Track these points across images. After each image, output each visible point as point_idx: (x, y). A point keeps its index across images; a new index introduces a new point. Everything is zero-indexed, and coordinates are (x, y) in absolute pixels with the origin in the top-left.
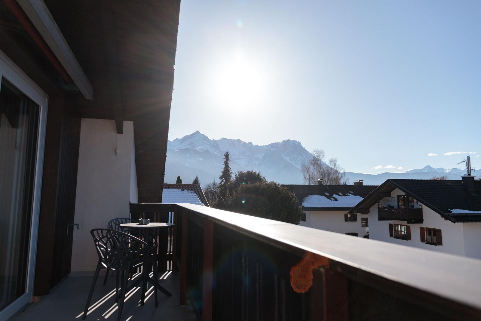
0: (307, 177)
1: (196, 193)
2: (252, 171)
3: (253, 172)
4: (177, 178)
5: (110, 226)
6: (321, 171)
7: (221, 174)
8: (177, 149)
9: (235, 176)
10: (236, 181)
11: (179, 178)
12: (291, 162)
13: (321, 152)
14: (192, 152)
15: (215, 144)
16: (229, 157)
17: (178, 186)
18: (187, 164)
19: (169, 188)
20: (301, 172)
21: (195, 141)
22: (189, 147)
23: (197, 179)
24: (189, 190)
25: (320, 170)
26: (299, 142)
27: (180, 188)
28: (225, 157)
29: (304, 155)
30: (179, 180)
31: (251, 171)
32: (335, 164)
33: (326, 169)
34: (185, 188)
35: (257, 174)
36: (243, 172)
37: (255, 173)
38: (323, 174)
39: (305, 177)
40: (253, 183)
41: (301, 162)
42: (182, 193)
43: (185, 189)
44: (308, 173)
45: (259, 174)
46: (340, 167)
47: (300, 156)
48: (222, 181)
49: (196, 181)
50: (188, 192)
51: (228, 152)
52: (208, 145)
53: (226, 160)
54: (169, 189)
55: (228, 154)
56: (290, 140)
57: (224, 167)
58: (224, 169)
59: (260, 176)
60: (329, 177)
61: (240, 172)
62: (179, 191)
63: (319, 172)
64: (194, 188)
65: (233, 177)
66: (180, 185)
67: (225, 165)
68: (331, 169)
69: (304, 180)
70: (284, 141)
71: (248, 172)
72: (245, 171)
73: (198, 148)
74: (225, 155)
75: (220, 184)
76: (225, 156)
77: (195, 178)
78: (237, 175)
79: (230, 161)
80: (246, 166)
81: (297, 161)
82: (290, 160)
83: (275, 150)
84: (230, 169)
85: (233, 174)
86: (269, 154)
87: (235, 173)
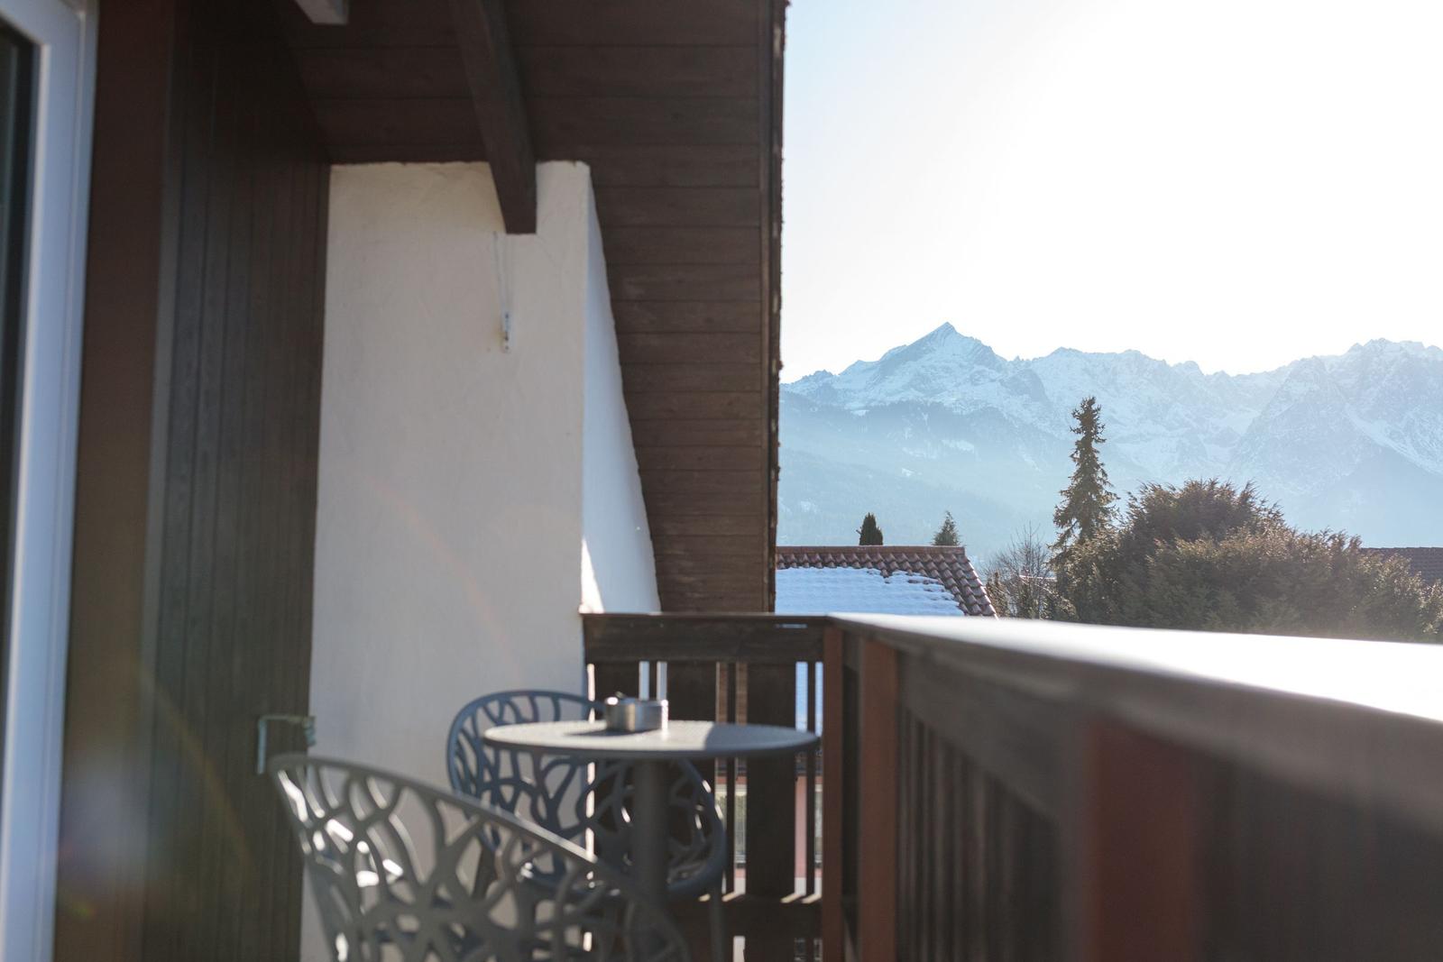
1: (948, 588)
2: (1213, 484)
3: (1218, 486)
4: (861, 524)
5: (464, 732)
7: (1064, 503)
8: (862, 405)
9: (1130, 510)
10: (1134, 530)
11: (870, 522)
12: (1392, 444)
14: (926, 417)
15: (1025, 378)
16: (1101, 421)
17: (868, 557)
18: (904, 470)
19: (825, 565)
21: (935, 368)
22: (912, 395)
23: (952, 527)
24: (915, 571)
27: (875, 565)
28: (1077, 424)
30: (870, 531)
31: (1206, 480)
34: (896, 565)
35: (1238, 495)
36: (1165, 488)
37: (1227, 492)
40: (1221, 539)
42: (884, 587)
43: (895, 569)
45: (1245, 496)
48: (1068, 534)
49: (946, 536)
50: (910, 582)
51: (1092, 402)
52: (993, 381)
53: (1080, 437)
54: (826, 569)
55: (1094, 407)
56: (1388, 342)
57: (1074, 468)
58: (1075, 478)
59: (1251, 506)
61: (1155, 490)
62: (867, 576)
64: (938, 564)
65: (1119, 518)
66: (872, 553)
67: (1081, 461)
70: (1356, 347)
71: (1194, 488)
72: (1176, 482)
73: (948, 400)
74: (1082, 412)
75: (1055, 546)
76: (1081, 417)
77: (942, 523)
78: (1136, 504)
79: (1104, 441)
80: (1176, 463)
81: (1427, 439)
82: (1390, 437)
83: (1310, 391)
84: (1105, 478)
85: (1118, 498)
86: (1280, 410)
87: (1130, 493)
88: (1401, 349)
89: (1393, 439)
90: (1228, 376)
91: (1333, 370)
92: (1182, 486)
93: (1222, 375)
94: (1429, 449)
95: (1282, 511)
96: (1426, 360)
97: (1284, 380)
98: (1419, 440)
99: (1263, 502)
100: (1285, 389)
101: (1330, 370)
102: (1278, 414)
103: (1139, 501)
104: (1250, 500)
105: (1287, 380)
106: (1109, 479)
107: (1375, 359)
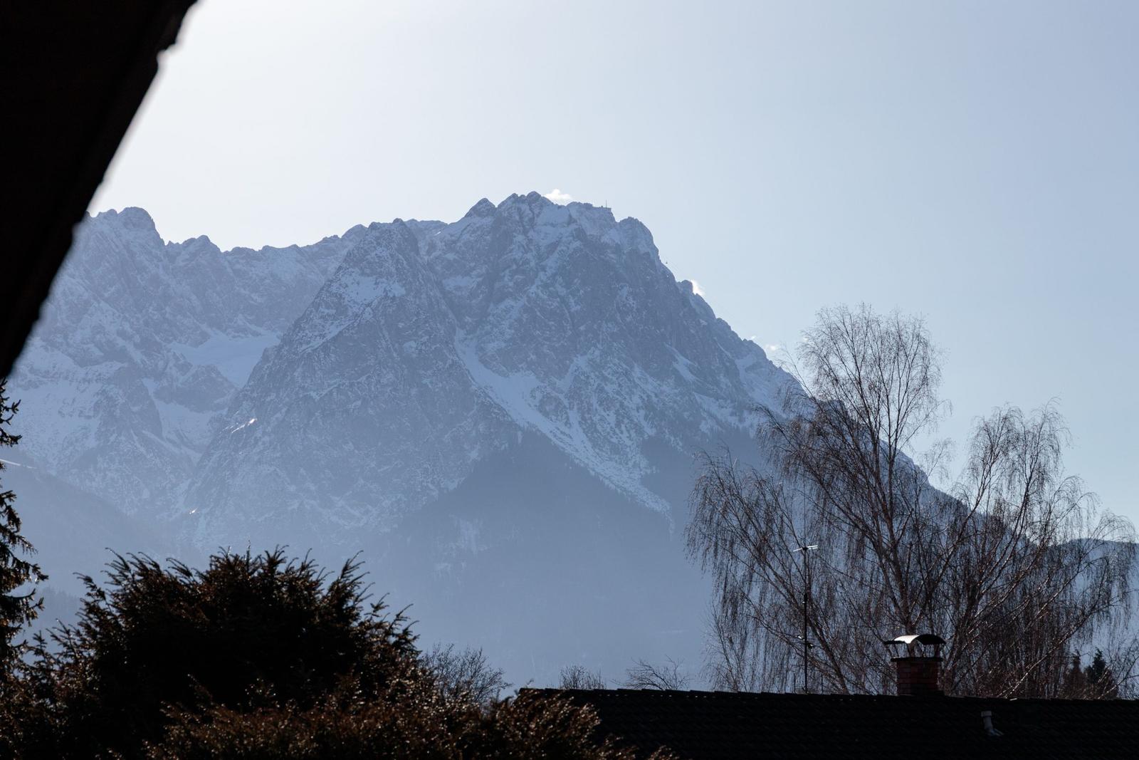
0: (755, 594)
2: (273, 562)
3: (281, 568)
6: (895, 545)
10: (97, 665)
12: (545, 426)
13: (901, 346)
20: (692, 541)
25: (884, 528)
26: (633, 226)
29: (681, 359)
31: (257, 555)
32: (1040, 476)
33: (944, 526)
35: (324, 588)
36: (166, 568)
37: (301, 584)
38: (918, 578)
39: (733, 600)
41: (650, 431)
44: (761, 554)
45: (341, 592)
46: (1083, 504)
47: (637, 372)
56: (546, 203)
59: (351, 615)
60: (973, 603)
61: (144, 570)
63: (870, 554)
68: (996, 525)
69: (720, 630)
70: (483, 208)
78: (102, 605)
79: (15, 439)
80: (92, 443)
81: (612, 418)
82: (541, 409)
83: (386, 297)
84: (13, 528)
85: (43, 577)
86: (322, 336)
87: (88, 580)
88: (571, 221)
89: (546, 414)
90: (216, 249)
91: (435, 254)
92: (205, 567)
93: (202, 245)
94: (614, 440)
95: (414, 631)
96: (618, 249)
97: (332, 268)
98: (596, 419)
99: (377, 608)
100: (334, 289)
101: (429, 253)
102: (317, 343)
103: (109, 599)
104: (350, 603)
105: (340, 268)
106: (23, 532)
107: (520, 238)
